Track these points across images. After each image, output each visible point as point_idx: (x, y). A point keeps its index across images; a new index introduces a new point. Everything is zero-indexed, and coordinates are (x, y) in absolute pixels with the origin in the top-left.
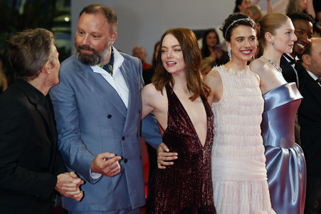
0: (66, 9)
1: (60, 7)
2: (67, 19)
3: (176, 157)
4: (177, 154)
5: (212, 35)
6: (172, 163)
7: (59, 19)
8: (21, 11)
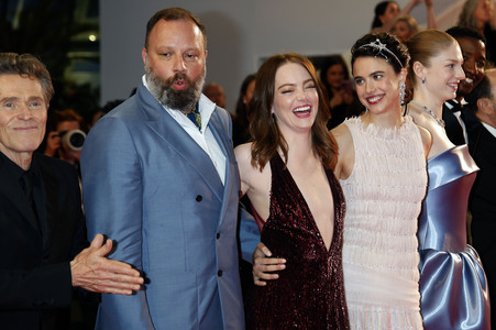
0: (92, 21)
1: (81, 16)
2: (92, 38)
3: (283, 267)
4: (284, 261)
5: (336, 68)
6: (276, 276)
7: (80, 37)
8: (16, 23)
